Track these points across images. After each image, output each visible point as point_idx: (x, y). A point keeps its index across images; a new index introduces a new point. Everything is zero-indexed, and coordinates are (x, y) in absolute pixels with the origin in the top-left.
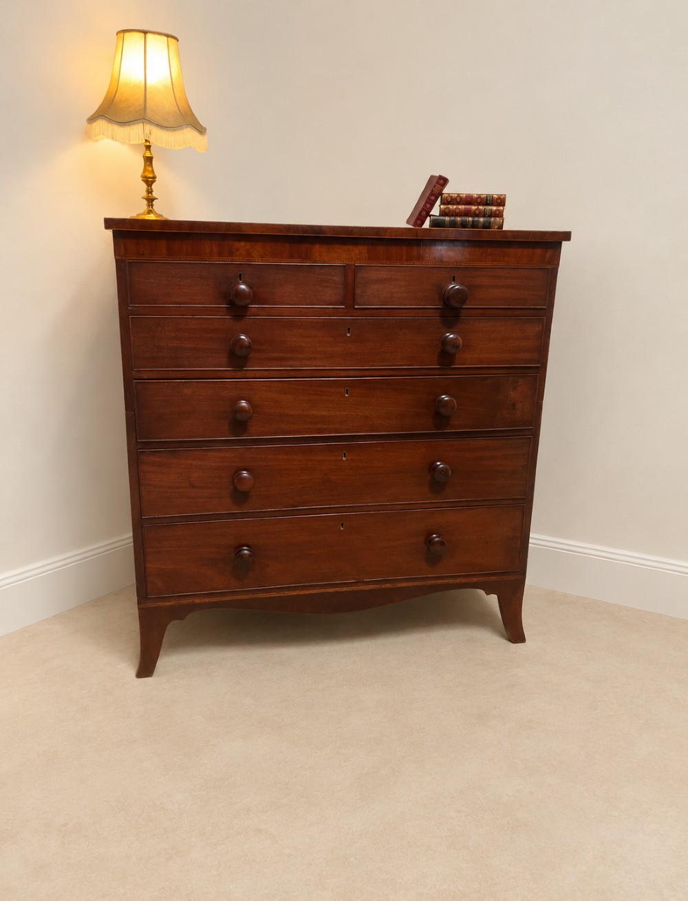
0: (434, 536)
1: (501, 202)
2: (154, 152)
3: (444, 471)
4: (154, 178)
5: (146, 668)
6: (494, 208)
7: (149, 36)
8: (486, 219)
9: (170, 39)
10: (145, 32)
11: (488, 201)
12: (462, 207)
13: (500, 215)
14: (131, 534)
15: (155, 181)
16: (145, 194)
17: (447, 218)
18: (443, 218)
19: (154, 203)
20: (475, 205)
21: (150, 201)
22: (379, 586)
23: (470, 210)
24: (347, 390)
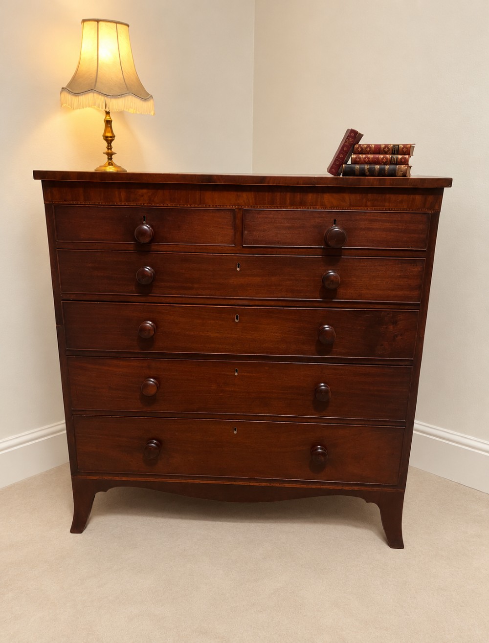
0: (319, 447)
1: (407, 151)
2: (112, 117)
3: (326, 392)
4: (113, 137)
5: (78, 526)
6: (400, 157)
7: (101, 23)
8: (392, 167)
9: (118, 25)
10: (98, 21)
11: (396, 150)
12: (371, 156)
13: (405, 162)
14: (64, 421)
15: (114, 140)
16: (106, 150)
17: (357, 167)
18: (353, 166)
19: (113, 156)
20: (382, 154)
21: (110, 155)
22: (268, 484)
23: (378, 158)
24: (237, 316)
